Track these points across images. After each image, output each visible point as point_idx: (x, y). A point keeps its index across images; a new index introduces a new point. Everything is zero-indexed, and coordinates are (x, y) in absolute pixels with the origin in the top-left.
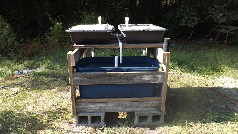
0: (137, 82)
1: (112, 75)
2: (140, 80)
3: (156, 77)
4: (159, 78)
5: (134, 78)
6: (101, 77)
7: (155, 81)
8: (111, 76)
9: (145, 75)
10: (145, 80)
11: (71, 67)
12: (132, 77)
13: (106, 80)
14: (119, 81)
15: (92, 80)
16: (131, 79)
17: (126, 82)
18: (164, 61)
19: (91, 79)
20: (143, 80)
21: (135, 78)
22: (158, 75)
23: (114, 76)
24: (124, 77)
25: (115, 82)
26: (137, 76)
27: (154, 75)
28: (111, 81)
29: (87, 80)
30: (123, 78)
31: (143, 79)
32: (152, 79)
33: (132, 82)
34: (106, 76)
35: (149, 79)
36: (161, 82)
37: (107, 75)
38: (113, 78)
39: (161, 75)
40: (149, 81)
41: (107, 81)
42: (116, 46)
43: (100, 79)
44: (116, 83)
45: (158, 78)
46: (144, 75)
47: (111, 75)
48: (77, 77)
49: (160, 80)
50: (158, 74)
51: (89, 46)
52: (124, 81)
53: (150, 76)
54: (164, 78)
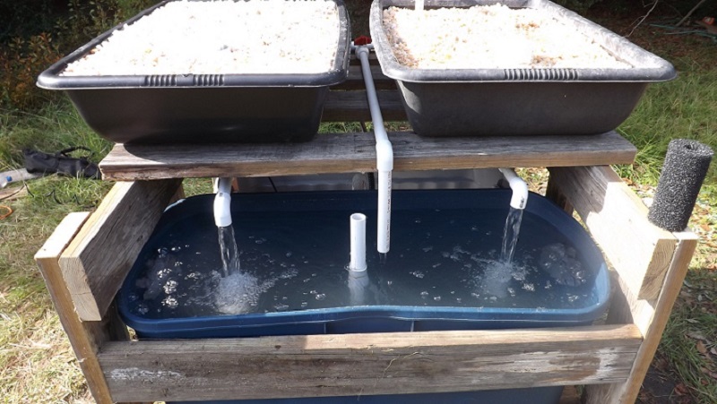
0: (475, 381)
1: (331, 357)
2: (495, 373)
3: (584, 360)
4: (603, 363)
5: (461, 370)
6: (268, 367)
7: (578, 375)
8: (323, 360)
9: (525, 352)
10: (522, 374)
11: (81, 327)
12: (452, 364)
13: (299, 379)
14: (374, 383)
15: (217, 381)
16: (445, 371)
17: (415, 386)
18: (649, 281)
19: (208, 375)
20: (508, 375)
21: (467, 365)
22: (602, 351)
23: (341, 361)
24: (403, 366)
25: (348, 388)
26: (478, 359)
27: (580, 350)
28: (327, 382)
29: (191, 380)
30: (399, 370)
31: (510, 368)
32: (560, 368)
33: (445, 385)
34: (297, 362)
35: (547, 368)
36: (610, 377)
37: (301, 358)
38: (336, 369)
39: (616, 351)
40: (542, 376)
41: (305, 384)
42: (356, 163)
43: (262, 377)
44: (358, 390)
45: (598, 361)
46: (518, 352)
47: (325, 357)
48: (129, 367)
49: (609, 370)
50: (602, 348)
51: (198, 166)
52: (404, 380)
53: (554, 355)
54: (632, 363)
